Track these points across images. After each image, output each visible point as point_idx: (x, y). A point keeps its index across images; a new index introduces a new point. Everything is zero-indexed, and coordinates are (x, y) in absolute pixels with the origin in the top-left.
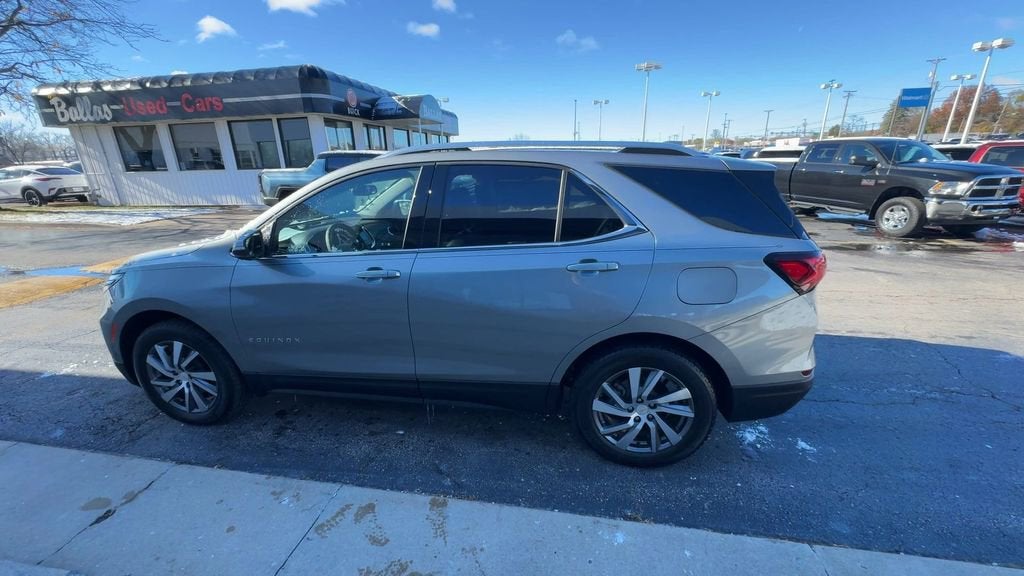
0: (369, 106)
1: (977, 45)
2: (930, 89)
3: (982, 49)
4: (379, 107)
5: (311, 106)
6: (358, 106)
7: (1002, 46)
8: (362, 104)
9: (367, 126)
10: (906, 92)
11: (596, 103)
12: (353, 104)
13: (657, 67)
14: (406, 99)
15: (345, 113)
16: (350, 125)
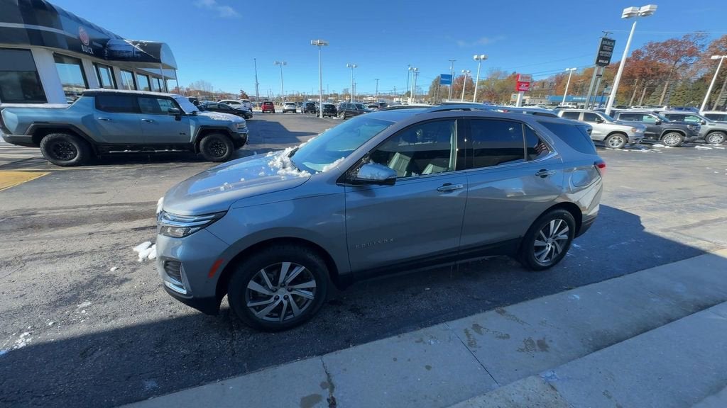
0: (101, 46)
1: (475, 57)
2: (451, 76)
3: (477, 59)
4: (112, 48)
5: (40, 39)
6: (91, 44)
7: (484, 59)
8: (95, 44)
9: (96, 65)
10: (443, 76)
11: (277, 63)
12: (86, 42)
13: (325, 44)
14: (141, 43)
15: (80, 51)
16: (79, 62)
